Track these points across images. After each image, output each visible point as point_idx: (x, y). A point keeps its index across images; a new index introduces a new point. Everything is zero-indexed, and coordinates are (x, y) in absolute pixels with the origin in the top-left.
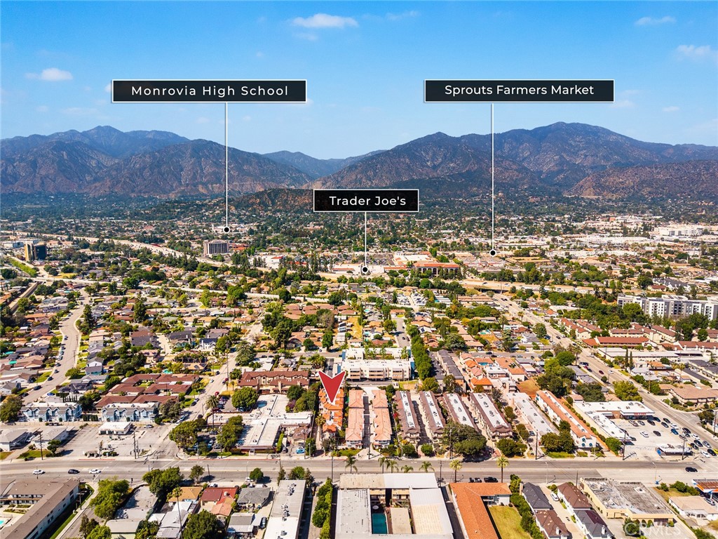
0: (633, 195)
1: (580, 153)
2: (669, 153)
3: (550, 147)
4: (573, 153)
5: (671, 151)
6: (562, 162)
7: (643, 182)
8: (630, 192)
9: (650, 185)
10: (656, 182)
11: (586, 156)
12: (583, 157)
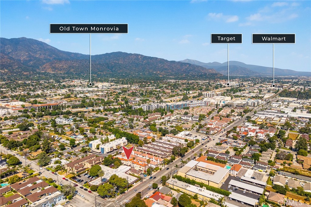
0: (68, 72)
1: (38, 52)
2: (72, 56)
3: (22, 48)
4: (34, 52)
5: (73, 55)
6: (30, 56)
7: (70, 67)
8: (66, 71)
9: (73, 68)
10: (75, 67)
11: (41, 54)
12: (39, 54)
